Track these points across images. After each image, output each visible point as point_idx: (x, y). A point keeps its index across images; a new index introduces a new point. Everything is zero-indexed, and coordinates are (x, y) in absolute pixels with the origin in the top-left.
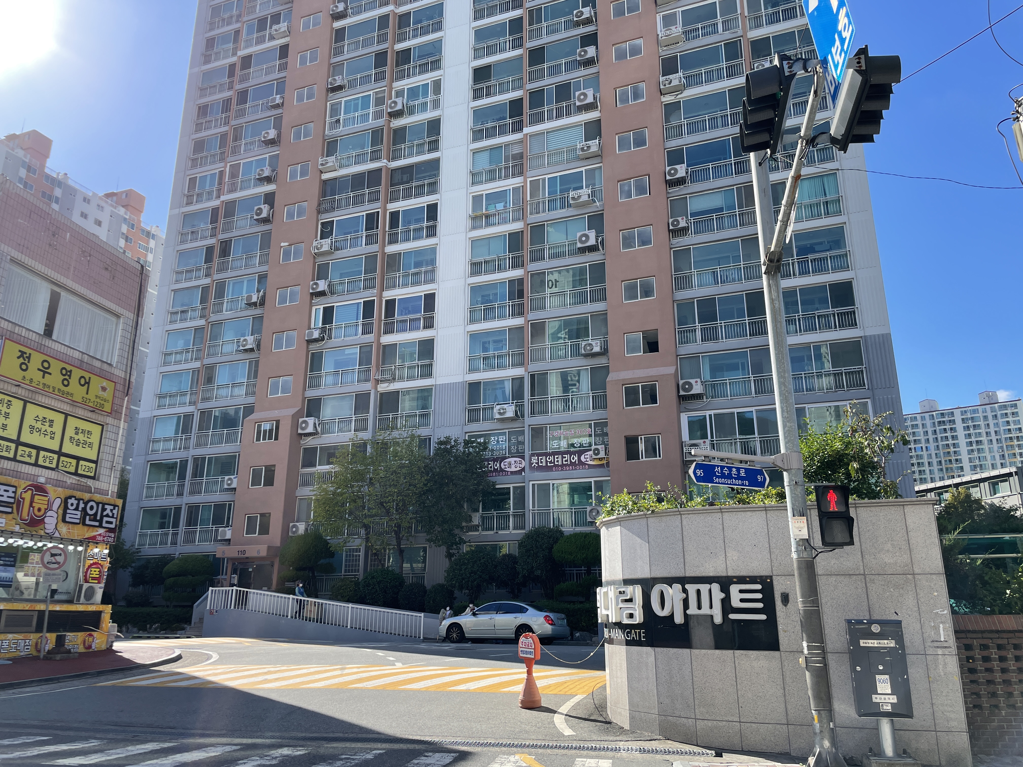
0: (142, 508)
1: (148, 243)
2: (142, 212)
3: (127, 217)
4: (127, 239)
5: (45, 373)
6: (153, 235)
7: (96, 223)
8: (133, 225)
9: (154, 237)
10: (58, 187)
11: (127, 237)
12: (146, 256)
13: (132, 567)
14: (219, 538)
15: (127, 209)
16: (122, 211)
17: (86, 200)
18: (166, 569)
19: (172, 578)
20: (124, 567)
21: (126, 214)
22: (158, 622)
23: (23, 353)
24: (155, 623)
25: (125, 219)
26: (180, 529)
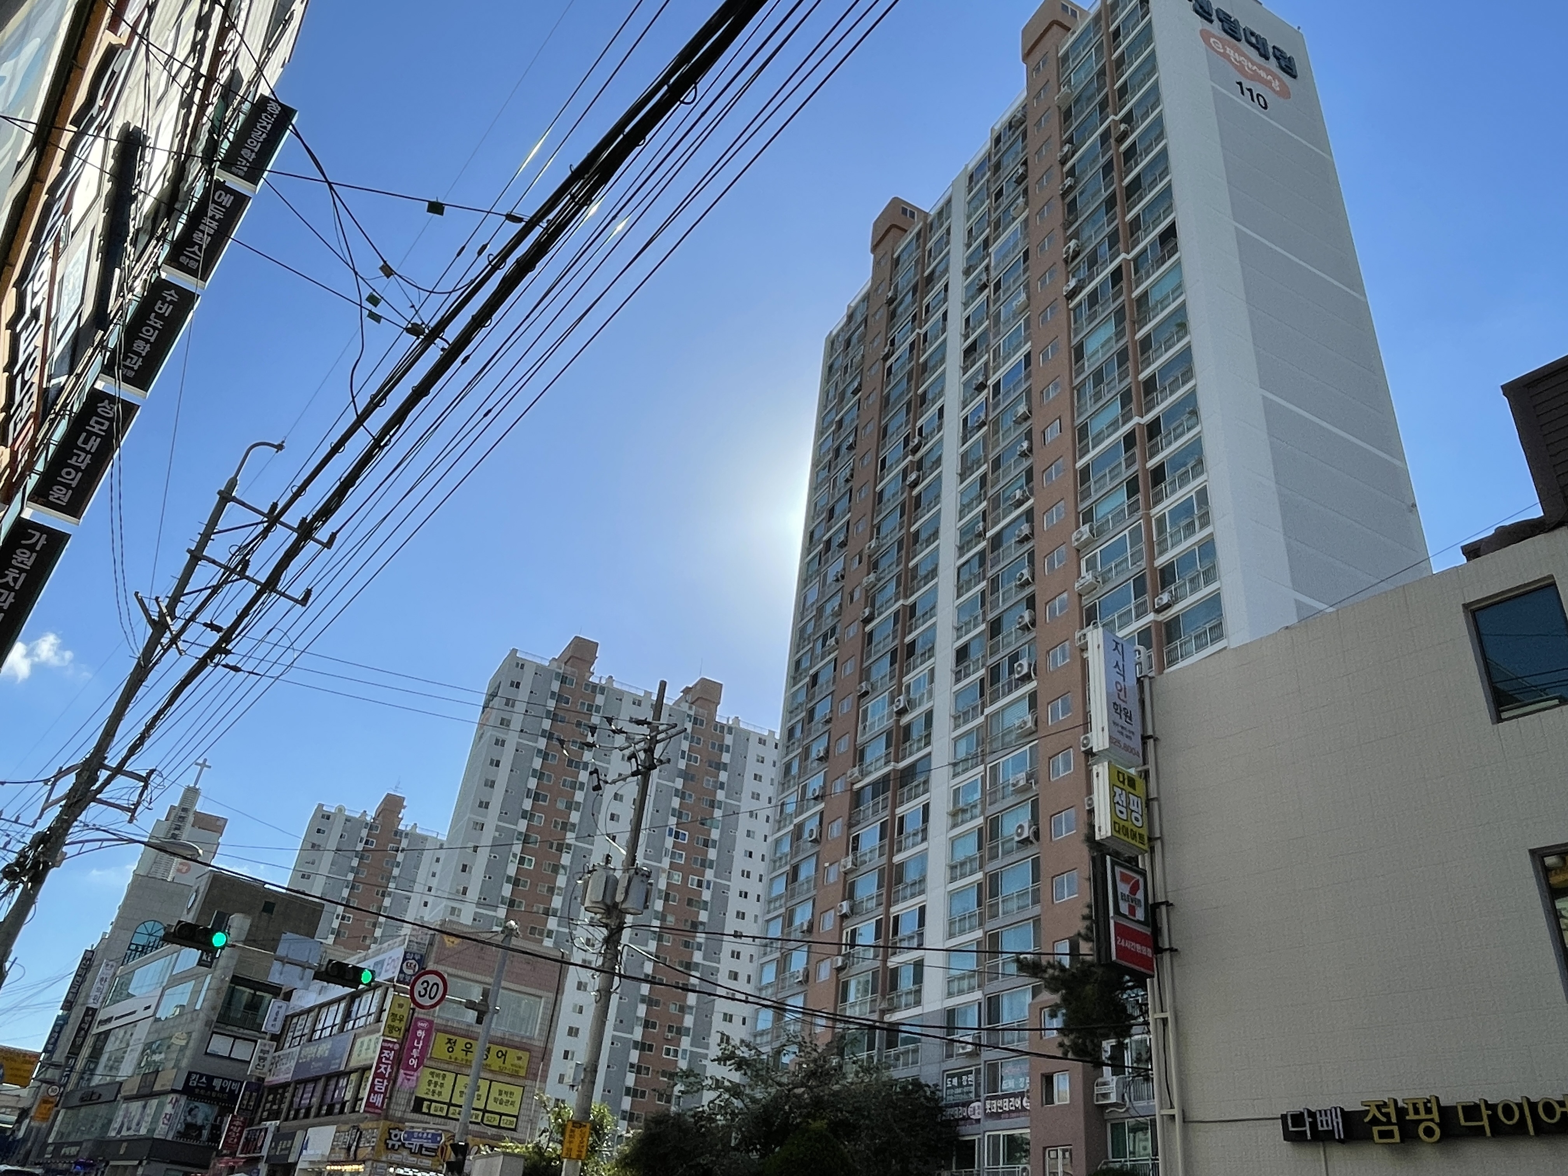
5: (467, 1052)
23: (450, 1040)
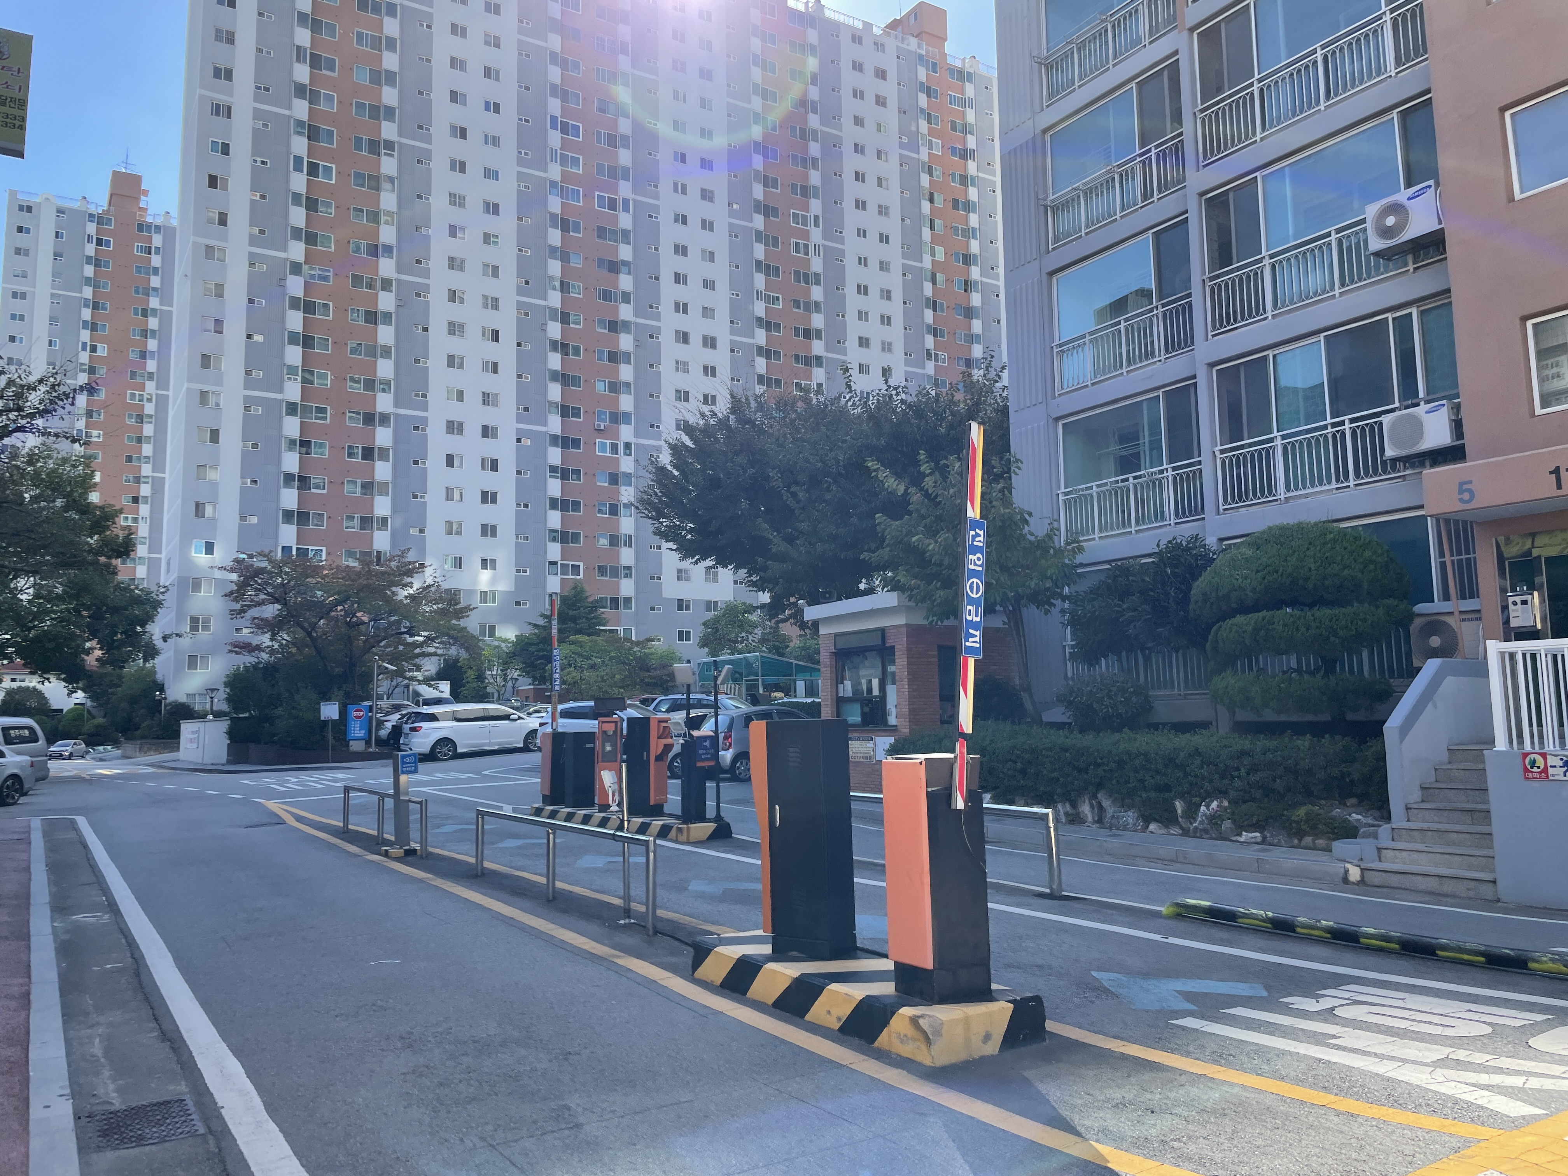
0: (1057, 419)
1: (963, 92)
2: (946, 40)
3: (923, 52)
4: (929, 92)
6: (969, 74)
7: (877, 76)
8: (934, 65)
9: (970, 77)
10: (812, 27)
11: (929, 88)
12: (964, 114)
13: (1064, 599)
14: (1389, 452)
15: (921, 39)
16: (913, 43)
17: (857, 39)
18: (1200, 585)
19: (1240, 619)
20: (1042, 599)
21: (919, 46)
22: (1221, 793)
24: (1207, 797)
25: (921, 57)
26: (1206, 457)
